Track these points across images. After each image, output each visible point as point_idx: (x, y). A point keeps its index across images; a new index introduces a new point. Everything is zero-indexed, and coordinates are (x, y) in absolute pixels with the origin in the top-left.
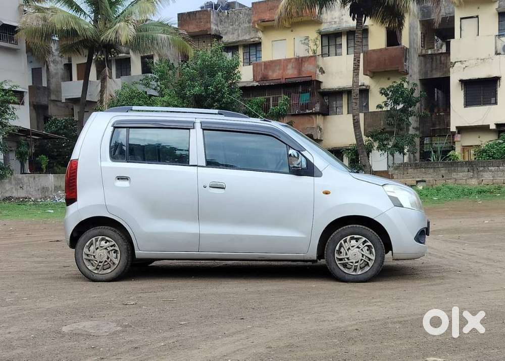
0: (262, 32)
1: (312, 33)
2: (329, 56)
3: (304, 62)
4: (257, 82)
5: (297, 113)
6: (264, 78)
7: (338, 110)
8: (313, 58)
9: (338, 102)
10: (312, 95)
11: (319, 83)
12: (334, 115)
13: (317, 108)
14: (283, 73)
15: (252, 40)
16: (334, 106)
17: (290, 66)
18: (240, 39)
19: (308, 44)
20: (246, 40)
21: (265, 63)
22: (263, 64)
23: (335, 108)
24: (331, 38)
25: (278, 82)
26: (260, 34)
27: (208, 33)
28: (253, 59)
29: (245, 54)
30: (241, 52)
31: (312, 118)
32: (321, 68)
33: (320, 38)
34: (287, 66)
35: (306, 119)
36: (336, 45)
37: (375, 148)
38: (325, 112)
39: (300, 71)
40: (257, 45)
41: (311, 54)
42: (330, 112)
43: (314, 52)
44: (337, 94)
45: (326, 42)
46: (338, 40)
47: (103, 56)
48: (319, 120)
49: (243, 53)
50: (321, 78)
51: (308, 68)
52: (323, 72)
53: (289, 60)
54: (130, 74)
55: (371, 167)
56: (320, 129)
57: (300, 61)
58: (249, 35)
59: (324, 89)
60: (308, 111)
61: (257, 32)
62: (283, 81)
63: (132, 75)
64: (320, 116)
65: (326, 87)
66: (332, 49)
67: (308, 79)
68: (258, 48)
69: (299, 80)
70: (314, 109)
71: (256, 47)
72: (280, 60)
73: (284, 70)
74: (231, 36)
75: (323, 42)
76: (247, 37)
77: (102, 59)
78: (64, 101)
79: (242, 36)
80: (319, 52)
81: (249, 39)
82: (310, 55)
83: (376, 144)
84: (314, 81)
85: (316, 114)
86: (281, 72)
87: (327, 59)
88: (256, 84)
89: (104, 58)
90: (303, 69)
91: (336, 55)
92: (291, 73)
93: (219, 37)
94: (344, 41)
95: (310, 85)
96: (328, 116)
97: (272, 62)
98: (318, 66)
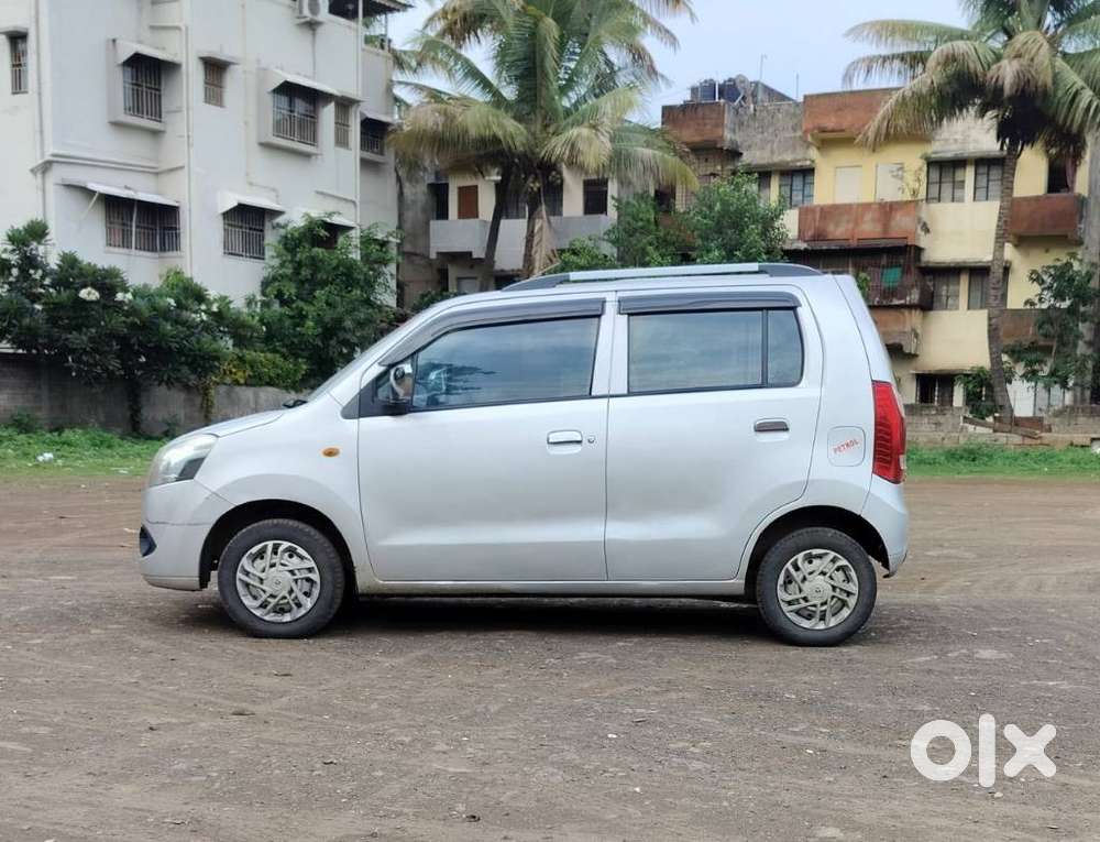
0: (818, 148)
1: (911, 159)
2: (939, 201)
3: (896, 210)
4: (805, 241)
5: (876, 303)
6: (819, 236)
7: (950, 301)
8: (913, 204)
9: (951, 287)
10: (906, 271)
11: (919, 250)
12: (943, 309)
13: (914, 297)
14: (853, 230)
15: (799, 164)
16: (944, 293)
17: (868, 217)
18: (776, 159)
19: (902, 178)
20: (788, 163)
21: (822, 209)
22: (818, 209)
23: (944, 299)
24: (945, 168)
25: (845, 244)
26: (814, 153)
27: (719, 146)
28: (797, 197)
29: (783, 188)
30: (775, 183)
31: (904, 316)
32: (925, 224)
33: (925, 168)
34: (862, 217)
35: (892, 315)
36: (954, 182)
37: (1017, 377)
38: (927, 305)
39: (886, 226)
40: (807, 172)
41: (908, 197)
42: (935, 305)
43: (915, 193)
44: (951, 272)
45: (935, 175)
46: (959, 175)
47: (537, 185)
48: (915, 318)
49: (780, 186)
50: (923, 241)
51: (902, 225)
52: (927, 231)
53: (866, 206)
54: (560, 214)
55: (1012, 411)
56: (916, 336)
57: (887, 210)
58: (792, 153)
59: (928, 262)
60: (896, 302)
61: (808, 147)
62: (854, 244)
63: (565, 214)
64: (918, 312)
65: (931, 260)
66: (947, 189)
67: (901, 243)
68: (808, 180)
69: (883, 243)
70: (908, 299)
71: (804, 177)
72: (850, 206)
73: (856, 223)
74: (758, 153)
75: (931, 174)
76: (788, 157)
77: (535, 189)
78: (433, 256)
79: (779, 154)
80: (922, 194)
81: (792, 161)
82: (905, 199)
83: (1020, 369)
84: (911, 246)
85: (910, 307)
86: (851, 226)
87: (934, 206)
88: (802, 246)
89: (539, 189)
90: (893, 223)
91: (953, 201)
92: (869, 230)
93: (735, 154)
94: (969, 174)
95: (903, 254)
96: (932, 313)
97: (835, 207)
98: (919, 220)
